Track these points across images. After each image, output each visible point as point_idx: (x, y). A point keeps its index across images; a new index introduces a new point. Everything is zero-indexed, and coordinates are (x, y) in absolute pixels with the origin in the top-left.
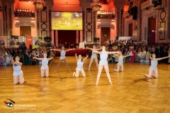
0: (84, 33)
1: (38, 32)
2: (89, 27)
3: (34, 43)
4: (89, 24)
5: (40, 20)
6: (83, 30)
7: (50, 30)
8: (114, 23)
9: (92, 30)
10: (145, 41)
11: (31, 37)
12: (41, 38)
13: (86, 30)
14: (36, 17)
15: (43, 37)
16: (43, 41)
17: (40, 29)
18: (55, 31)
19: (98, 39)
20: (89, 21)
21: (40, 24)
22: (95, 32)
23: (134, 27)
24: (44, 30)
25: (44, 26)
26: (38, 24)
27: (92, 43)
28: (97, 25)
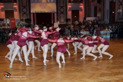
0: (57, 15)
1: (20, 15)
2: (62, 10)
3: (16, 24)
4: (62, 7)
5: (21, 5)
6: (57, 13)
7: (30, 13)
8: (82, 6)
9: (65, 12)
10: (107, 21)
11: (14, 20)
12: (22, 20)
13: (59, 12)
14: (18, 2)
15: (24, 19)
16: (24, 23)
17: (22, 13)
18: (33, 13)
19: (70, 19)
20: (62, 5)
21: (21, 8)
22: (67, 14)
23: (98, 9)
24: (25, 13)
25: (25, 10)
26: (20, 8)
27: (65, 23)
28: (68, 8)
